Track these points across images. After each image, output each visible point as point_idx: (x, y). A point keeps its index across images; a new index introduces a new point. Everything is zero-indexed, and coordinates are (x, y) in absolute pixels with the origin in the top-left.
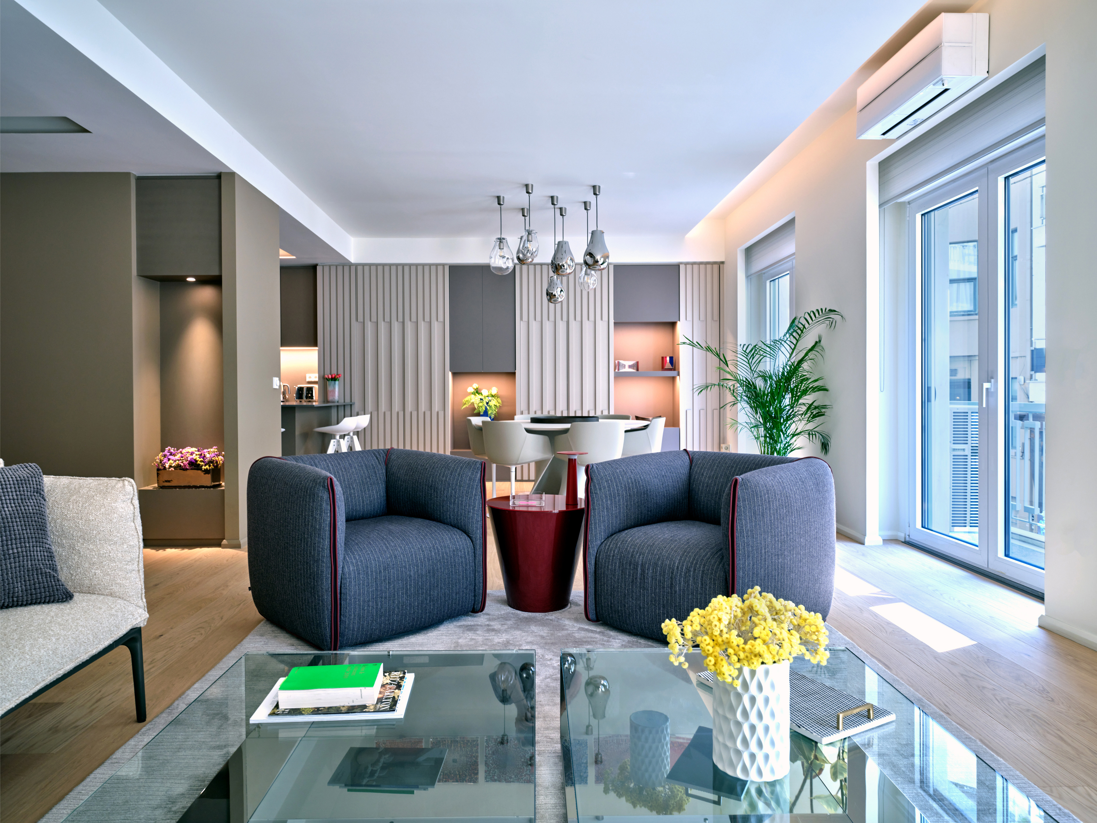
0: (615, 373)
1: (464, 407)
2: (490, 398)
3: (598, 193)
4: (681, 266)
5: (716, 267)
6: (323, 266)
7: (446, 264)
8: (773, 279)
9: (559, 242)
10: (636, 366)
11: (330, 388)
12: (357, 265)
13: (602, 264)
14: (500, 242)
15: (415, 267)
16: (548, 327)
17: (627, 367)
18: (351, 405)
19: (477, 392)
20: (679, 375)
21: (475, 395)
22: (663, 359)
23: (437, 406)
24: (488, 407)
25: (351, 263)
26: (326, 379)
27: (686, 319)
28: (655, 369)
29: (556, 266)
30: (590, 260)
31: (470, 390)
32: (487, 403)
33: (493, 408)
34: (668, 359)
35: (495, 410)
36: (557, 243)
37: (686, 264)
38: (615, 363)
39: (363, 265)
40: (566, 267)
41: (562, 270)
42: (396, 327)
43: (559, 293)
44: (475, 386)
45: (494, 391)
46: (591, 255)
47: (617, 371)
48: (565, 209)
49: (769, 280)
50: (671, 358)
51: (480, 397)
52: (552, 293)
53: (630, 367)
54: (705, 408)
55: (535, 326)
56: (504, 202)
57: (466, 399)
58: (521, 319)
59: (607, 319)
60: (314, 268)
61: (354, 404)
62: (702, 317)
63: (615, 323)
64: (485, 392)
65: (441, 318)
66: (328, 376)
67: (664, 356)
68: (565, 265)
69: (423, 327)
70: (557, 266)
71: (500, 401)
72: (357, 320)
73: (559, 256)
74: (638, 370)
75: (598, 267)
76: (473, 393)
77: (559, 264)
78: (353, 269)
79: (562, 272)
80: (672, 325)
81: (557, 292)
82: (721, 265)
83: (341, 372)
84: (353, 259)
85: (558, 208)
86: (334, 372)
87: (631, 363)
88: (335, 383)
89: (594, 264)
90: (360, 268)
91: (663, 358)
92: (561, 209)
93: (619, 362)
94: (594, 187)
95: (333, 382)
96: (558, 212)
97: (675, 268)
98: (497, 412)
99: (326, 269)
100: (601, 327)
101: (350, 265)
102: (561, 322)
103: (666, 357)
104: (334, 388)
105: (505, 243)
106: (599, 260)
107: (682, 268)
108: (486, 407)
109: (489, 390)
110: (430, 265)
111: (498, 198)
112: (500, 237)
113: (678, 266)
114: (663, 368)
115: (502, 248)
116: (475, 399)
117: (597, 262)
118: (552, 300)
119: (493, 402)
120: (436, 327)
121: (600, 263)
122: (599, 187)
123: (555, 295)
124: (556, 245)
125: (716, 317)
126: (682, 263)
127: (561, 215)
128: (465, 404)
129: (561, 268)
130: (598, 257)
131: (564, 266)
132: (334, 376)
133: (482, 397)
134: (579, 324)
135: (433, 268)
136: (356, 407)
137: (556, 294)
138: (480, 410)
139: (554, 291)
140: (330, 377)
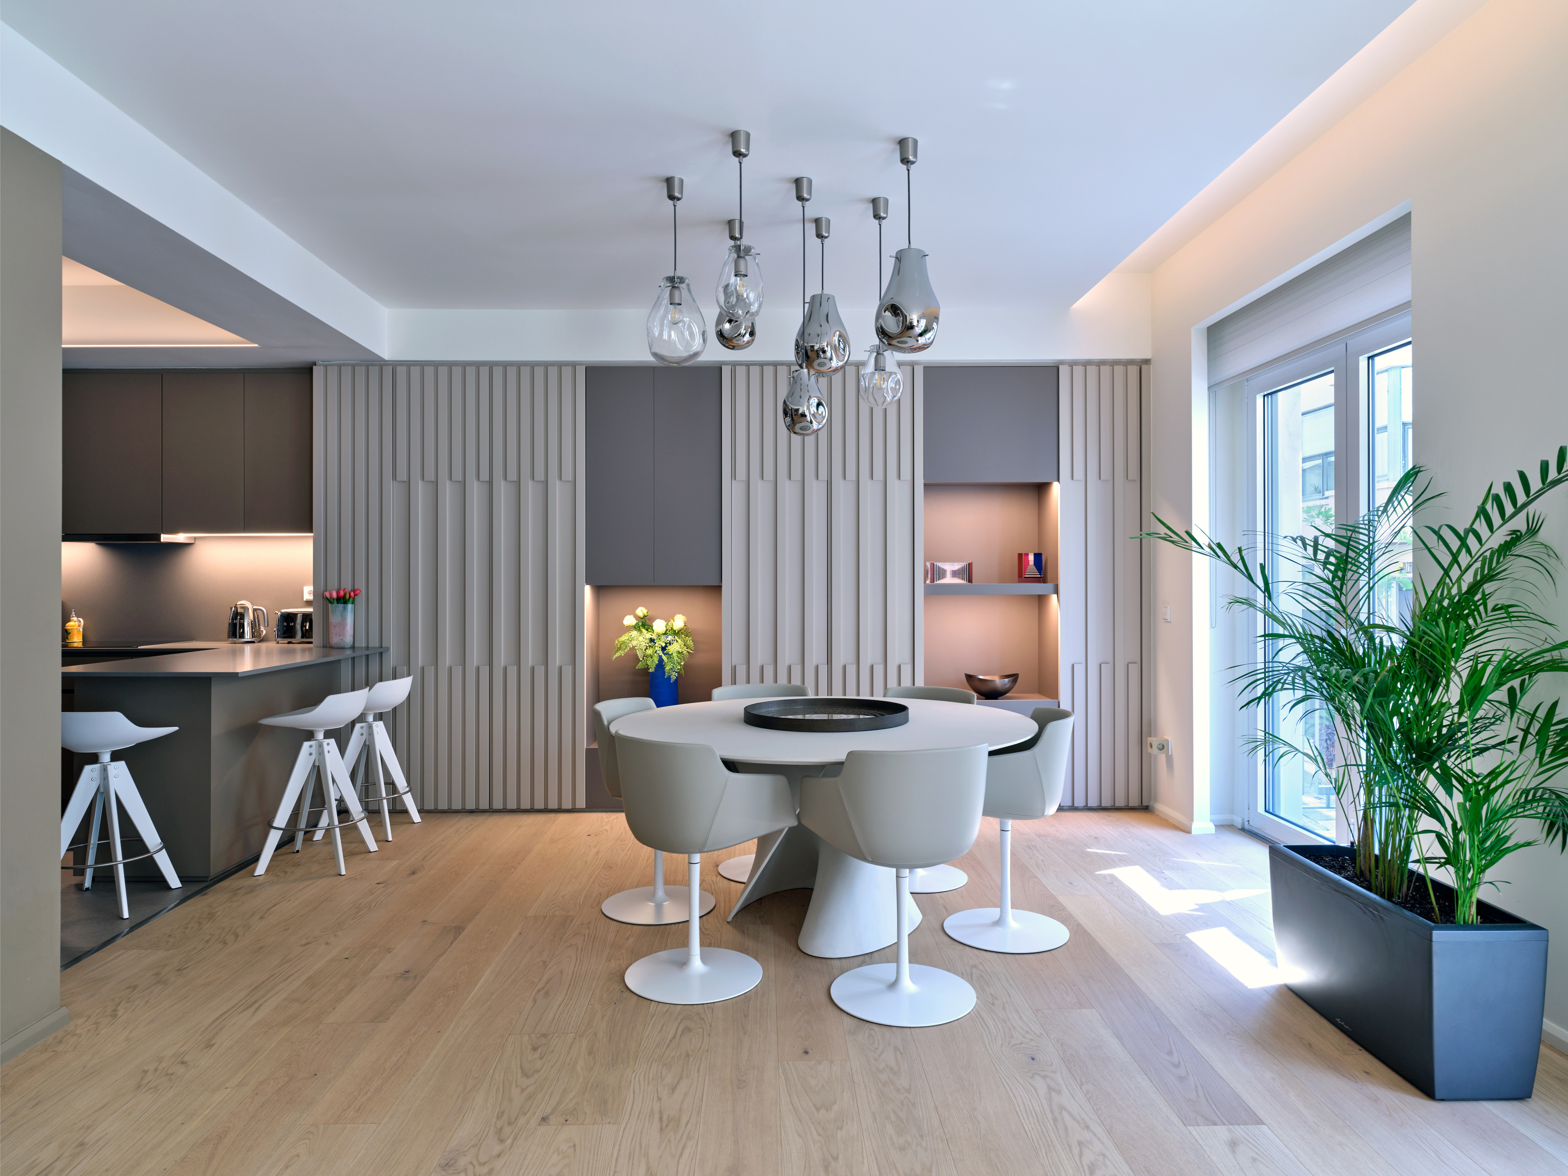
0: (926, 587)
1: (618, 654)
2: (670, 638)
3: (911, 158)
4: (1061, 367)
5: (1133, 371)
6: (326, 366)
7: (580, 363)
8: (1270, 391)
9: (813, 297)
10: (968, 573)
11: (334, 619)
12: (395, 365)
13: (921, 335)
14: (673, 287)
15: (514, 369)
16: (789, 491)
17: (948, 574)
18: (381, 654)
19: (644, 625)
20: (1056, 592)
21: (639, 630)
22: (1022, 557)
23: (558, 656)
24: (664, 657)
25: (385, 361)
26: (327, 599)
27: (1072, 478)
28: (1003, 579)
29: (806, 351)
30: (891, 324)
31: (630, 620)
32: (663, 649)
33: (676, 658)
34: (1031, 558)
35: (679, 663)
36: (808, 300)
37: (1072, 364)
38: (925, 566)
39: (409, 365)
40: (828, 354)
41: (820, 361)
42: (476, 492)
43: (813, 409)
44: (641, 611)
45: (679, 622)
46: (895, 310)
47: (928, 582)
48: (828, 221)
49: (1262, 394)
50: (1038, 557)
51: (648, 636)
52: (797, 410)
53: (955, 574)
54: (1111, 661)
55: (761, 491)
56: (681, 193)
57: (624, 638)
58: (734, 475)
59: (909, 477)
60: (306, 371)
61: (388, 649)
62: (1106, 473)
63: (925, 485)
64: (659, 626)
65: (568, 475)
66: (331, 594)
67: (1023, 552)
68: (828, 349)
69: (530, 492)
70: (809, 353)
71: (690, 643)
72: (394, 477)
73: (813, 329)
74: (970, 580)
75: (911, 342)
76: (636, 628)
77: (812, 347)
78: (388, 371)
79: (820, 365)
80: (1040, 489)
81: (808, 408)
82: (1144, 367)
83: (361, 585)
84: (386, 353)
85: (810, 220)
86: (347, 585)
87: (957, 566)
88: (345, 609)
89: (901, 334)
90: (401, 371)
91: (1020, 555)
92: (817, 221)
93: (933, 565)
94: (902, 143)
95: (341, 606)
96: (811, 229)
97: (1052, 371)
98: (685, 667)
99: (333, 373)
100: (899, 493)
101: (381, 364)
102: (815, 482)
103: (1027, 555)
104: (344, 620)
105: (685, 292)
106: (915, 323)
107: (1064, 372)
108: (661, 657)
109: (667, 621)
110: (546, 365)
111: (669, 181)
112: (672, 275)
113: (1056, 369)
114: (1022, 578)
115: (677, 301)
116: (639, 640)
117: (911, 327)
118: (797, 428)
119: (675, 647)
120: (558, 492)
121: (918, 330)
122: (915, 142)
123: (804, 415)
124: (807, 306)
125: (1134, 473)
126: (1062, 362)
127: (819, 236)
128: (619, 649)
129: (818, 356)
130: (914, 317)
131: (824, 352)
132: (342, 593)
133: (654, 637)
134: (852, 487)
135: (553, 372)
136: (392, 658)
137: (807, 413)
138: (649, 663)
139: (802, 406)
140: (335, 595)
